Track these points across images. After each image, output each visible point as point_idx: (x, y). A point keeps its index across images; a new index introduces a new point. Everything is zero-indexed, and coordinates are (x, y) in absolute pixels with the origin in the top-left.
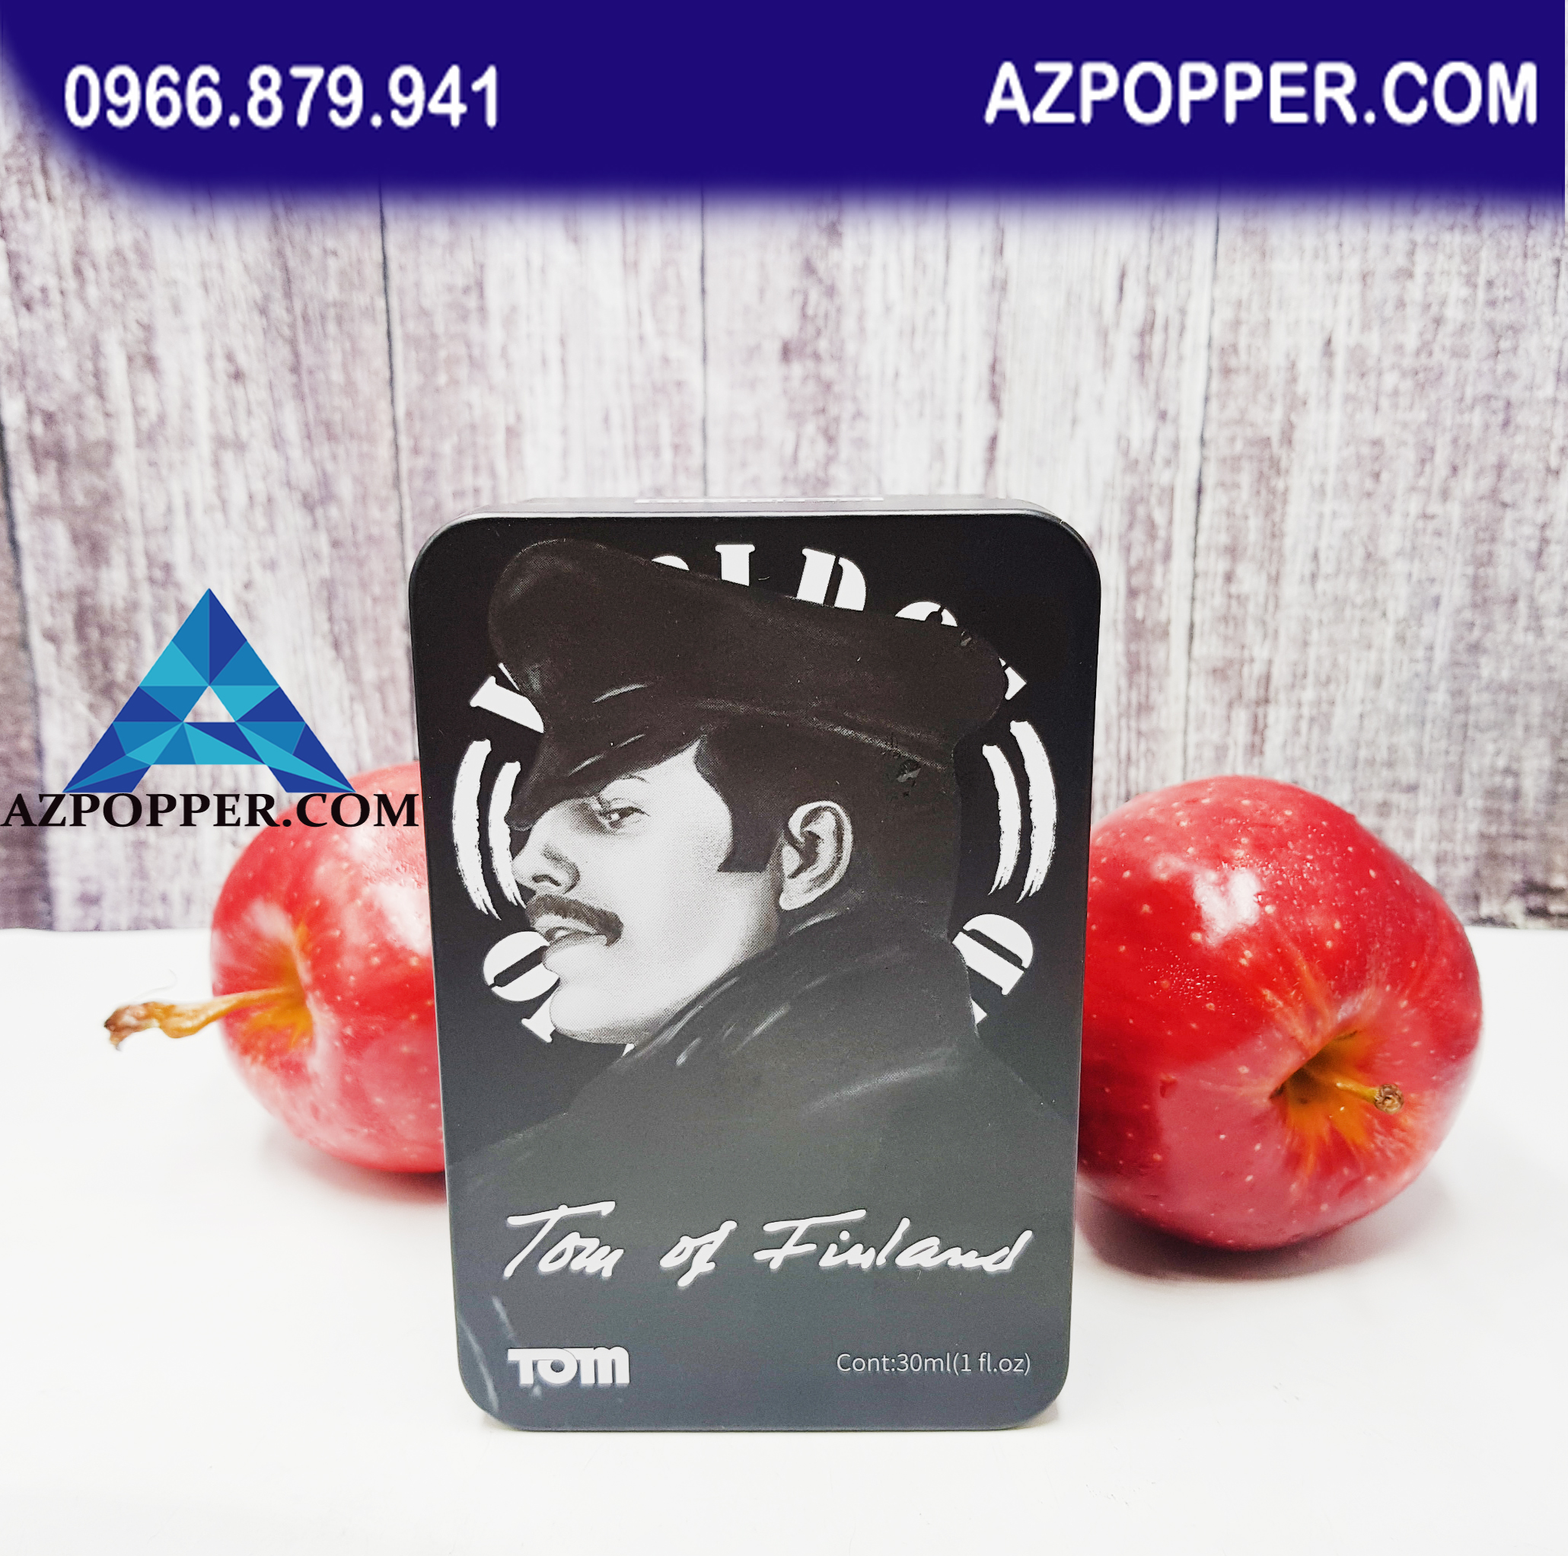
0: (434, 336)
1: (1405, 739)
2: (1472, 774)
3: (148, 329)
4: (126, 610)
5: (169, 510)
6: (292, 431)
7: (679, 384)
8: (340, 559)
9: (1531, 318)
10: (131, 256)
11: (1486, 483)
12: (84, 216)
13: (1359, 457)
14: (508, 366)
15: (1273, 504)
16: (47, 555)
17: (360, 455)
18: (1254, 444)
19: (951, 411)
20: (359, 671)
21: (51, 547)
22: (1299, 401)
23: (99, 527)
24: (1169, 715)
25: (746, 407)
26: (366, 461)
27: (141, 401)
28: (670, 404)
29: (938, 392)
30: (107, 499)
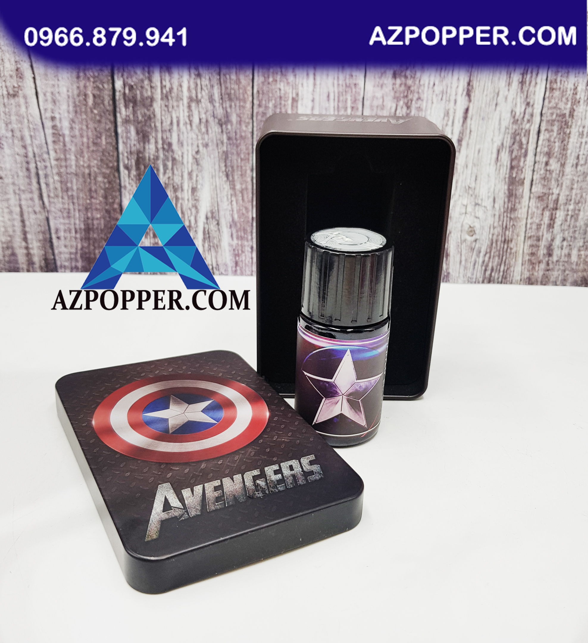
4: (154, 159)
5: (172, 123)
6: (217, 96)
7: (355, 85)
8: (230, 144)
14: (295, 75)
15: (564, 138)
16: (128, 138)
17: (240, 106)
18: (560, 116)
19: (453, 98)
20: (234, 185)
21: (129, 135)
22: (577, 101)
23: (146, 128)
24: (522, 212)
25: (379, 94)
26: (242, 109)
27: (164, 83)
28: (352, 92)
29: (449, 91)
30: (150, 118)
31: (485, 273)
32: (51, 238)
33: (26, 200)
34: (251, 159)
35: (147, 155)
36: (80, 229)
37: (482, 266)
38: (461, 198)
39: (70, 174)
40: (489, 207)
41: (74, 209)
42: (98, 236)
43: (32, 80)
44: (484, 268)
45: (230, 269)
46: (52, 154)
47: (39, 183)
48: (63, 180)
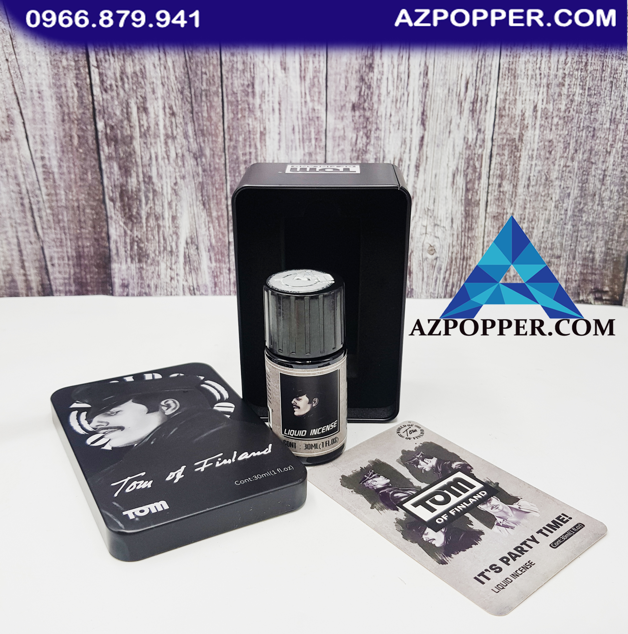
0: (237, 101)
1: (557, 241)
2: (578, 252)
3: (144, 98)
4: (136, 191)
5: (151, 158)
6: (191, 133)
7: (318, 118)
8: (205, 176)
9: (603, 101)
10: (139, 74)
11: (586, 156)
12: (124, 61)
13: (544, 145)
14: (262, 111)
15: (515, 161)
16: (111, 173)
17: (212, 141)
18: (510, 141)
19: (408, 128)
20: (211, 213)
21: (112, 170)
22: (525, 126)
23: (128, 164)
24: (479, 231)
25: (340, 126)
26: (214, 143)
27: (142, 122)
28: (315, 124)
29: (404, 121)
30: (130, 154)
31: (446, 289)
32: (46, 265)
33: (22, 231)
34: (225, 188)
35: (130, 188)
36: (72, 256)
37: (443, 282)
38: (421, 219)
39: (60, 207)
40: (448, 227)
41: (66, 239)
42: (89, 262)
43: (22, 125)
44: (445, 284)
45: (209, 290)
46: (44, 190)
47: (33, 216)
48: (54, 212)
